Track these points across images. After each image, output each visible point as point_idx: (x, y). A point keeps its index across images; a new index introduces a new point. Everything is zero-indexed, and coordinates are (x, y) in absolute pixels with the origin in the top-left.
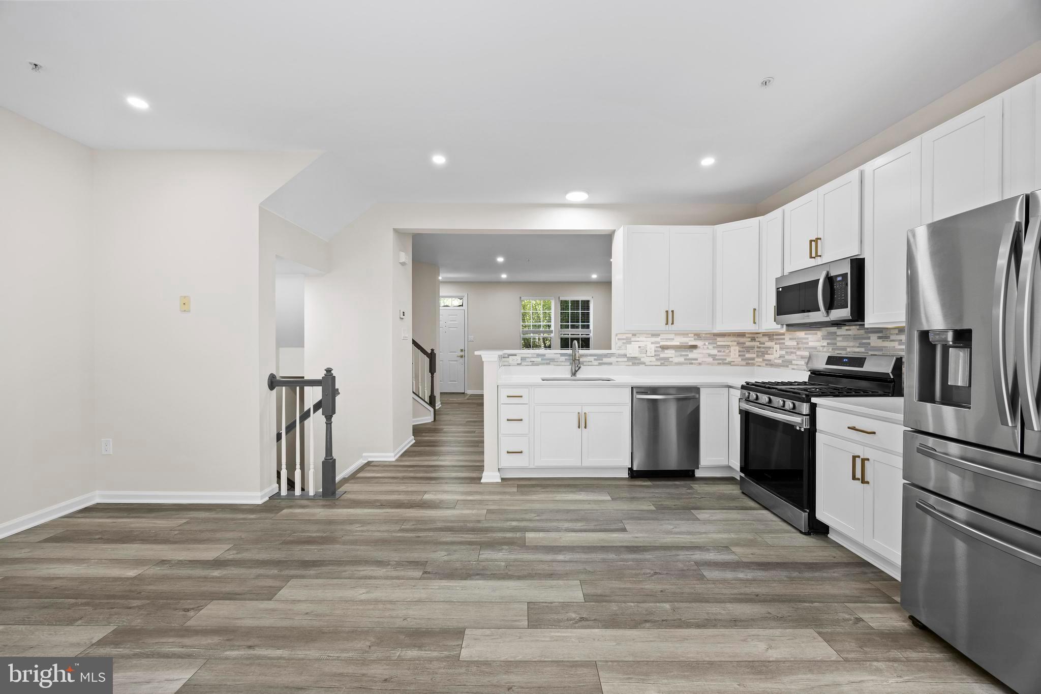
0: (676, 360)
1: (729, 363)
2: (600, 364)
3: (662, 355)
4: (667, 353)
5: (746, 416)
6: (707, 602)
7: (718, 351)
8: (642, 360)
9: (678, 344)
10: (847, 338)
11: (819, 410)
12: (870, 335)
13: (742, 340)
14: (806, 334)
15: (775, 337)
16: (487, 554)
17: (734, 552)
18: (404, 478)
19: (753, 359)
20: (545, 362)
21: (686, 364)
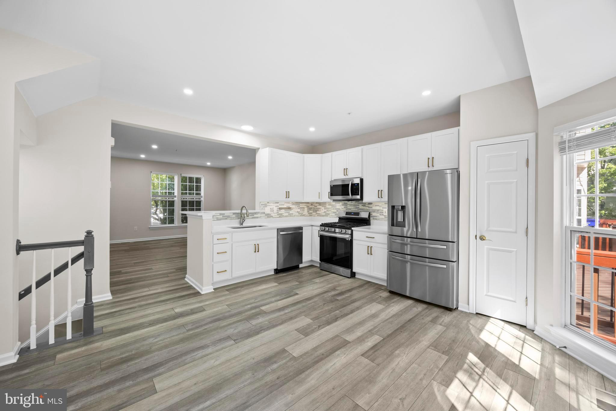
0: (285, 214)
1: (304, 215)
2: (253, 218)
3: (280, 213)
4: (281, 211)
5: (322, 238)
6: (346, 306)
7: (301, 210)
8: (272, 215)
9: (286, 207)
10: (351, 205)
11: (354, 232)
12: (359, 204)
13: (308, 205)
14: (335, 203)
15: (322, 204)
16: (254, 322)
17: (338, 290)
19: (312, 213)
20: (225, 218)
21: (289, 216)
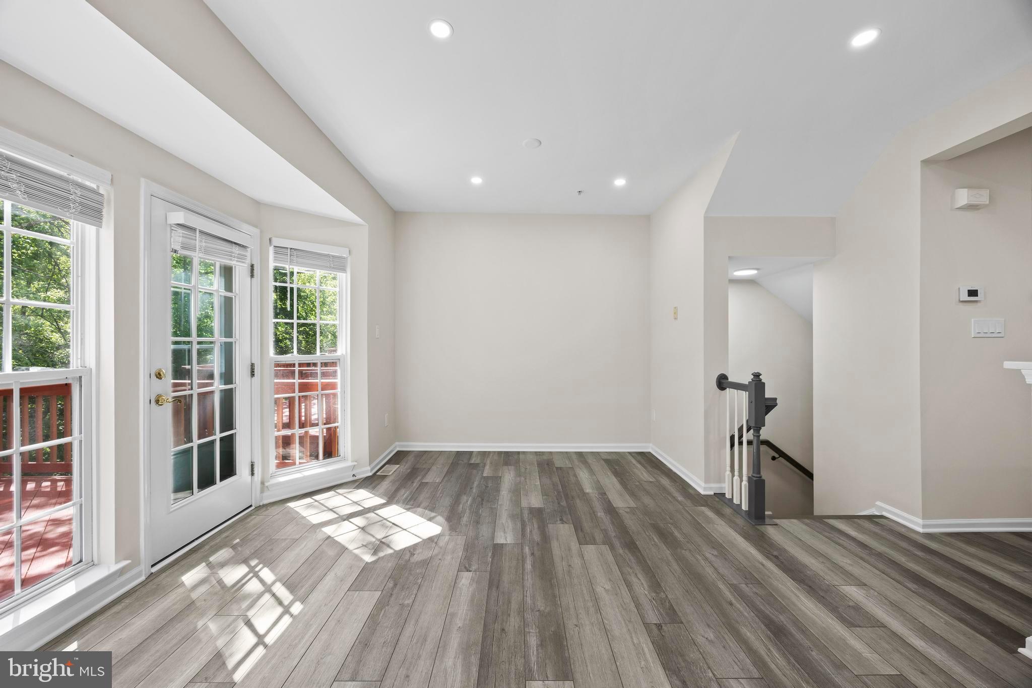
18: (880, 555)
